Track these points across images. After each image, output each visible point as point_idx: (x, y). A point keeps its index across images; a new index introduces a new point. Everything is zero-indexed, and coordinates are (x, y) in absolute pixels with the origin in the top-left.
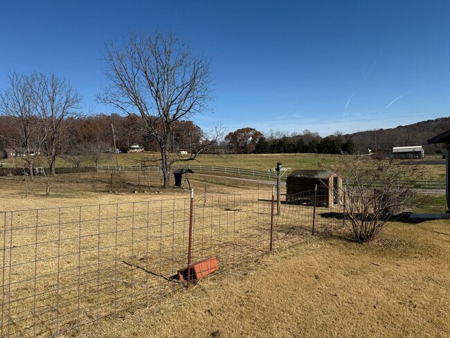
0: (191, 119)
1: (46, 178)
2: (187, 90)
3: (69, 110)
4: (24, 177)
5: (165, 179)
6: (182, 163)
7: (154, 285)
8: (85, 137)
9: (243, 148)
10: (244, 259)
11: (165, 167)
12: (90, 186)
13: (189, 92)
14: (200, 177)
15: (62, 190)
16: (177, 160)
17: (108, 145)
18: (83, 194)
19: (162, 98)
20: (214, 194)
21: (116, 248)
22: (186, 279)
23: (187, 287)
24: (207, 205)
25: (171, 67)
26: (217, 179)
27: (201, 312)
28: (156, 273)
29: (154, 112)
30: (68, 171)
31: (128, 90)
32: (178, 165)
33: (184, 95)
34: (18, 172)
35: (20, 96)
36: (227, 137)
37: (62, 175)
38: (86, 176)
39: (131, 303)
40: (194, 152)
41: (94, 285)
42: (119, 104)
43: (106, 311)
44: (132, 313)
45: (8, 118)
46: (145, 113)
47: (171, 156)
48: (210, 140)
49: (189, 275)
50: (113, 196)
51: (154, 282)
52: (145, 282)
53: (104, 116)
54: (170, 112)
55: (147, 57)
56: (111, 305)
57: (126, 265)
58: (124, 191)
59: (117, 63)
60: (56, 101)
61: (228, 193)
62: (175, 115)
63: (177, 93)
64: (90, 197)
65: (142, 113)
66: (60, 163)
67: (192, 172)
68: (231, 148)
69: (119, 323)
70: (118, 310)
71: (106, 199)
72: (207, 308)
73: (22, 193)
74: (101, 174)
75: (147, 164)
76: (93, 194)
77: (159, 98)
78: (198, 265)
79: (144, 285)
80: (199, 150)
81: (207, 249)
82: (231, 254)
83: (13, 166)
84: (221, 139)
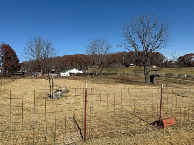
0: (159, 51)
1: (100, 77)
2: (157, 37)
3: (108, 51)
4: (92, 76)
5: (145, 79)
6: (154, 72)
7: (143, 125)
8: (112, 61)
9: (188, 64)
10: (190, 122)
11: (146, 74)
12: (114, 80)
13: (158, 38)
14: (163, 78)
15: (105, 81)
16: (151, 71)
17: (121, 64)
18: (112, 83)
19: (145, 43)
20: (171, 88)
21: (126, 106)
22: (159, 126)
23: (159, 129)
24: (167, 92)
25: (150, 28)
26: (173, 80)
27: (167, 142)
28: (144, 120)
29: (141, 49)
30: (107, 74)
31: (130, 41)
32: (152, 73)
33: (156, 40)
34: (91, 74)
35: (92, 47)
36: (178, 59)
37: (105, 76)
38: (113, 77)
39: (134, 130)
40: (160, 67)
41: (118, 120)
42: (126, 47)
43: (123, 131)
44: (134, 135)
45: (88, 55)
46: (137, 50)
47: (148, 69)
48: (169, 61)
49: (160, 124)
50: (123, 85)
51: (143, 124)
52: (139, 123)
53: (120, 52)
54: (149, 49)
55: (139, 25)
56: (125, 129)
57: (130, 114)
58: (128, 83)
59: (126, 30)
60: (103, 48)
61: (179, 87)
62: (151, 50)
63: (152, 40)
64: (115, 85)
65: (136, 50)
66: (104, 71)
67: (159, 76)
68: (181, 64)
69: (129, 138)
70: (128, 132)
71: (121, 86)
72: (169, 141)
73: (92, 82)
74: (118, 76)
75: (137, 72)
76: (116, 83)
77: (144, 43)
78: (164, 120)
79: (138, 124)
80: (163, 66)
81: (169, 114)
82: (182, 118)
83: (89, 72)
84: (175, 60)
